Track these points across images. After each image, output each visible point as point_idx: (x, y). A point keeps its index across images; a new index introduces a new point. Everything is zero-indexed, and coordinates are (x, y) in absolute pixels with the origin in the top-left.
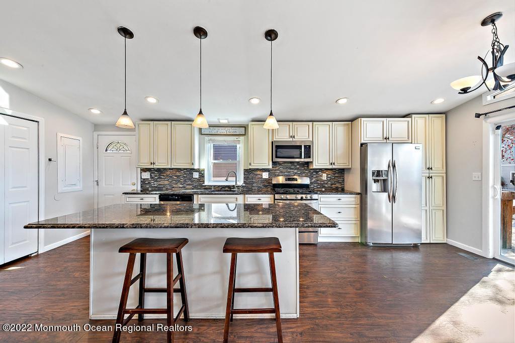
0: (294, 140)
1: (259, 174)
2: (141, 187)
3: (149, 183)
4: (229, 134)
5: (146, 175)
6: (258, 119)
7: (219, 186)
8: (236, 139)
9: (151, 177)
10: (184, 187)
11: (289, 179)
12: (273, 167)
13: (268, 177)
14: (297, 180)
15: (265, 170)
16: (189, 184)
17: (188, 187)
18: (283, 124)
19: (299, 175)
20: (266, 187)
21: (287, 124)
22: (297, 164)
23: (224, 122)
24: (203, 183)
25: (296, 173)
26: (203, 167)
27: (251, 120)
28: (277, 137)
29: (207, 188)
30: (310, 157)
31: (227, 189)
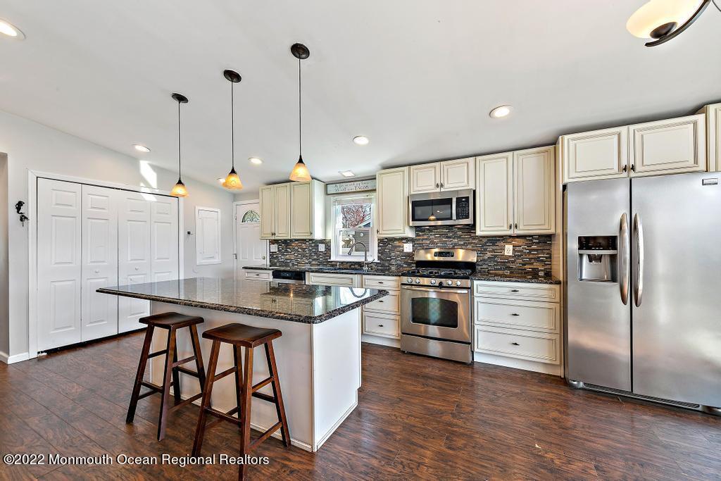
0: (443, 190)
1: (400, 247)
2: (270, 261)
3: (277, 257)
4: (359, 190)
5: (274, 248)
7: (348, 263)
8: (366, 197)
10: (309, 263)
11: (440, 254)
12: (417, 235)
13: (411, 251)
14: (453, 256)
15: (407, 240)
16: (314, 260)
17: (314, 262)
18: (425, 168)
19: (461, 246)
20: (409, 265)
21: (431, 167)
22: (459, 229)
23: (348, 175)
24: (330, 258)
25: (456, 245)
26: (330, 236)
27: (380, 167)
28: (416, 189)
29: (333, 264)
30: (467, 217)
31: (356, 266)
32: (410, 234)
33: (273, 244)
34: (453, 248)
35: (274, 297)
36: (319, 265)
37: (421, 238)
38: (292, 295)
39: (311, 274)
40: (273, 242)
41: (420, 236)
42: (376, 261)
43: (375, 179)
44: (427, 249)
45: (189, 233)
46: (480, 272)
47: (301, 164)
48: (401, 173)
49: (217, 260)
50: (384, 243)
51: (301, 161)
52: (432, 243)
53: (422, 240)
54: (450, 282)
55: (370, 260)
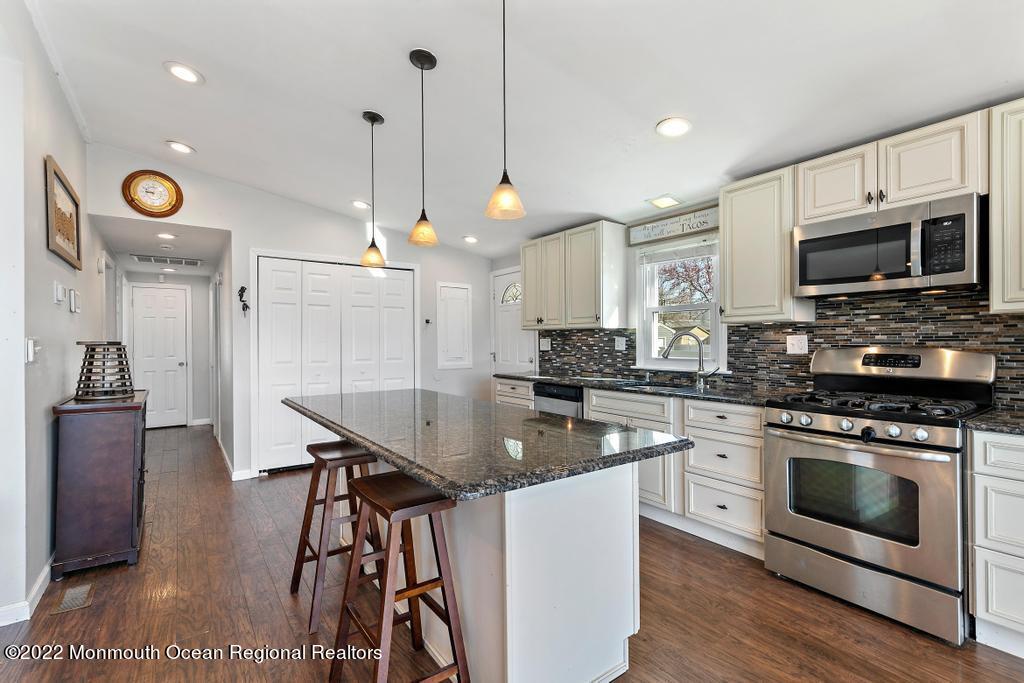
0: (883, 206)
1: (777, 342)
2: (540, 366)
3: (550, 360)
4: (689, 231)
5: (546, 344)
6: (748, 170)
7: (666, 372)
8: (703, 244)
9: (553, 349)
10: (600, 371)
11: (879, 360)
12: (820, 316)
13: (805, 351)
14: (917, 365)
15: (796, 327)
16: (608, 365)
17: (607, 370)
18: (835, 162)
19: (947, 342)
20: (801, 381)
21: (855, 157)
22: (938, 298)
23: (666, 203)
24: (634, 364)
25: (928, 337)
26: (635, 324)
27: (726, 178)
28: (811, 212)
29: (639, 375)
30: (960, 267)
31: (684, 381)
32: (803, 315)
33: (544, 337)
34: (921, 345)
35: (542, 427)
36: (615, 376)
37: (831, 322)
38: (570, 426)
39: (592, 391)
40: (544, 334)
41: (827, 317)
42: (724, 370)
43: (717, 205)
44: (848, 347)
45: (427, 322)
46: (1010, 408)
47: (507, 186)
48: (777, 182)
49: (467, 362)
50: (743, 334)
51: (505, 180)
52: (860, 333)
53: (834, 327)
54: (894, 430)
55: (709, 369)
